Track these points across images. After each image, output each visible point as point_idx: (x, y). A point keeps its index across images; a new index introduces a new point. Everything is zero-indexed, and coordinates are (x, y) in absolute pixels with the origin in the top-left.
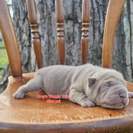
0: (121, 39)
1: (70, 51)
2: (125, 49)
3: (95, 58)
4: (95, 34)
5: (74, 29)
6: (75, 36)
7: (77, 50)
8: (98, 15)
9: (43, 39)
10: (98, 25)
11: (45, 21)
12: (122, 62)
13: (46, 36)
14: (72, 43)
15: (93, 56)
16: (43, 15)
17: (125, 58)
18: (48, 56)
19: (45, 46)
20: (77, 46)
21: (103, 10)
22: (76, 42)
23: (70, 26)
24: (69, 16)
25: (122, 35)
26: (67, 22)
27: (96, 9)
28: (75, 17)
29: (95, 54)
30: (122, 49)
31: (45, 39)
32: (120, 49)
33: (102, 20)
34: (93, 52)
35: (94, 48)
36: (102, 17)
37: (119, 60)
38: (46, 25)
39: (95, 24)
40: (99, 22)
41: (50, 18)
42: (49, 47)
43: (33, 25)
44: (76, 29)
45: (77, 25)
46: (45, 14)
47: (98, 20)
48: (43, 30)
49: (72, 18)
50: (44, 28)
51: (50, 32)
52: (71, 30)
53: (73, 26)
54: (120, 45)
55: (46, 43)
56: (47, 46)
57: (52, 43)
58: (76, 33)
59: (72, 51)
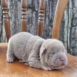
0: (62, 24)
1: (29, 30)
2: (64, 31)
3: (45, 36)
4: (46, 19)
5: (32, 15)
6: (33, 19)
7: (33, 29)
8: (49, 7)
9: (12, 20)
10: (48, 13)
11: (13, 7)
12: (62, 39)
13: (13, 18)
14: (31, 24)
15: (44, 34)
16: (12, 4)
17: (64, 37)
18: (14, 31)
19: (13, 25)
20: (34, 26)
21: (52, 4)
22: (33, 24)
23: (30, 13)
24: (29, 6)
25: (63, 22)
26: (28, 10)
27: (48, 2)
28: (33, 6)
29: (45, 33)
30: (62, 31)
31: (13, 20)
32: (61, 31)
33: (51, 10)
34: (44, 32)
35: (45, 29)
36: (51, 8)
37: (60, 38)
38: (13, 10)
39: (46, 13)
40: (49, 12)
41: (17, 6)
42: (15, 26)
43: (4, 8)
44: (34, 15)
45: (35, 12)
46: (13, 2)
47: (49, 10)
48: (12, 13)
49: (32, 7)
50: (12, 12)
51: (16, 16)
52: (30, 16)
53: (32, 13)
54: (61, 28)
55: (13, 23)
56: (14, 25)
57: (17, 23)
58: (33, 18)
59: (30, 30)
